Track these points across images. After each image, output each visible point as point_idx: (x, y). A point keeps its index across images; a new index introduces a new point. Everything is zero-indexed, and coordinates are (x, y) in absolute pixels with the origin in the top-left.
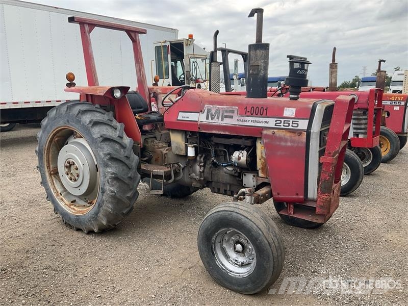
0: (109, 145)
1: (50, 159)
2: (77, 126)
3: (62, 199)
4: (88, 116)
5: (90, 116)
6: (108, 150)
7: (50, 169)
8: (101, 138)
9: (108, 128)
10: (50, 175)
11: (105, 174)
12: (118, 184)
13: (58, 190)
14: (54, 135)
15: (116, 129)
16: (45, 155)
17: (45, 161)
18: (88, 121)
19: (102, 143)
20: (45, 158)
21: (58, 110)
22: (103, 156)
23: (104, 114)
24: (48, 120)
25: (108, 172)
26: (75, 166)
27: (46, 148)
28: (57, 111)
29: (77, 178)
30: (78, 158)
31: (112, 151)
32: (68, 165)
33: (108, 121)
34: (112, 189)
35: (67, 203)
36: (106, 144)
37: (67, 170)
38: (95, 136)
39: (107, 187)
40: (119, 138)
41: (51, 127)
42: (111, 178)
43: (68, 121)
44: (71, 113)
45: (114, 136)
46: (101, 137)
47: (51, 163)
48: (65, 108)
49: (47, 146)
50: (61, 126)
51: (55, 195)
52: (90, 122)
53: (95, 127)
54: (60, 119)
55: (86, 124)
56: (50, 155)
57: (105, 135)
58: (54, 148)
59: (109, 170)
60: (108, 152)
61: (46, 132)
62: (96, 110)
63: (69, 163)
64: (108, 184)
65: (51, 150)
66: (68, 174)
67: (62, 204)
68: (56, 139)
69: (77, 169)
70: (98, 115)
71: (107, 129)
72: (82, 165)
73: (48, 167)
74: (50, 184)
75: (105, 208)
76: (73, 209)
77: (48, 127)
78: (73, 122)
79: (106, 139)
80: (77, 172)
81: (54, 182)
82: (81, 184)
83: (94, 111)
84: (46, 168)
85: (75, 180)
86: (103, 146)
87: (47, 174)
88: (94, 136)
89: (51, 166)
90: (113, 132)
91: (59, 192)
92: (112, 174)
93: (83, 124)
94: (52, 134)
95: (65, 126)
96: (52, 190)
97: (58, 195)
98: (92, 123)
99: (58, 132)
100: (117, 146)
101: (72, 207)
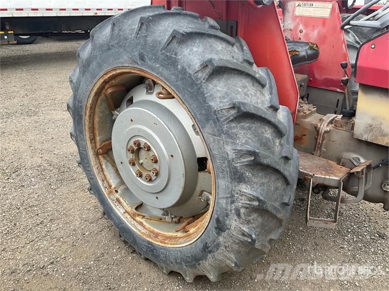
0: (250, 129)
1: (96, 126)
2: (166, 73)
3: (118, 200)
4: (195, 49)
5: (200, 50)
6: (246, 143)
7: (95, 143)
8: (233, 112)
9: (247, 84)
10: (97, 154)
11: (232, 196)
12: (260, 220)
13: (111, 181)
14: (106, 82)
15: (263, 86)
16: (87, 118)
17: (87, 128)
18: (196, 63)
19: (233, 125)
20: (87, 123)
21: (116, 28)
22: (231, 155)
23: (233, 45)
24: (93, 49)
25: (242, 194)
26: (151, 154)
27: (89, 106)
28: (113, 29)
29: (153, 178)
30: (159, 141)
31: (257, 145)
32: (135, 148)
33: (246, 65)
34: (245, 229)
35: (129, 209)
36: (243, 128)
37: (131, 156)
38: (215, 104)
39: (234, 223)
40: (271, 110)
41: (100, 66)
42: (246, 208)
43: (142, 58)
44: (150, 39)
45: (260, 106)
46: (233, 108)
47: (97, 133)
48: (134, 23)
49: (90, 101)
50: (123, 67)
51: (105, 192)
52: (205, 66)
53: (215, 81)
54: (121, 50)
55: (190, 71)
56: (97, 119)
57: (244, 104)
58: (104, 105)
59: (245, 189)
60: (249, 148)
61: (88, 75)
62: (213, 32)
63: (138, 144)
64: (236, 217)
65: (97, 110)
66: (134, 164)
67: (119, 211)
68: (110, 91)
69: (156, 162)
70: (220, 46)
71: (245, 87)
72: (167, 157)
73: (93, 140)
74: (95, 171)
75: (221, 257)
76: (141, 224)
77: (94, 65)
78: (156, 60)
79: (245, 115)
80: (156, 166)
81: (104, 167)
82: (161, 191)
83: (210, 36)
84: (88, 142)
85: (150, 180)
86: (234, 131)
87: (91, 154)
88: (212, 104)
89: (98, 138)
90: (258, 94)
91: (113, 186)
92: (251, 200)
93: (184, 71)
94: (102, 81)
95: (134, 68)
96: (100, 183)
97: (111, 192)
98: (208, 70)
99: (114, 77)
100: (268, 133)
101: (138, 219)
